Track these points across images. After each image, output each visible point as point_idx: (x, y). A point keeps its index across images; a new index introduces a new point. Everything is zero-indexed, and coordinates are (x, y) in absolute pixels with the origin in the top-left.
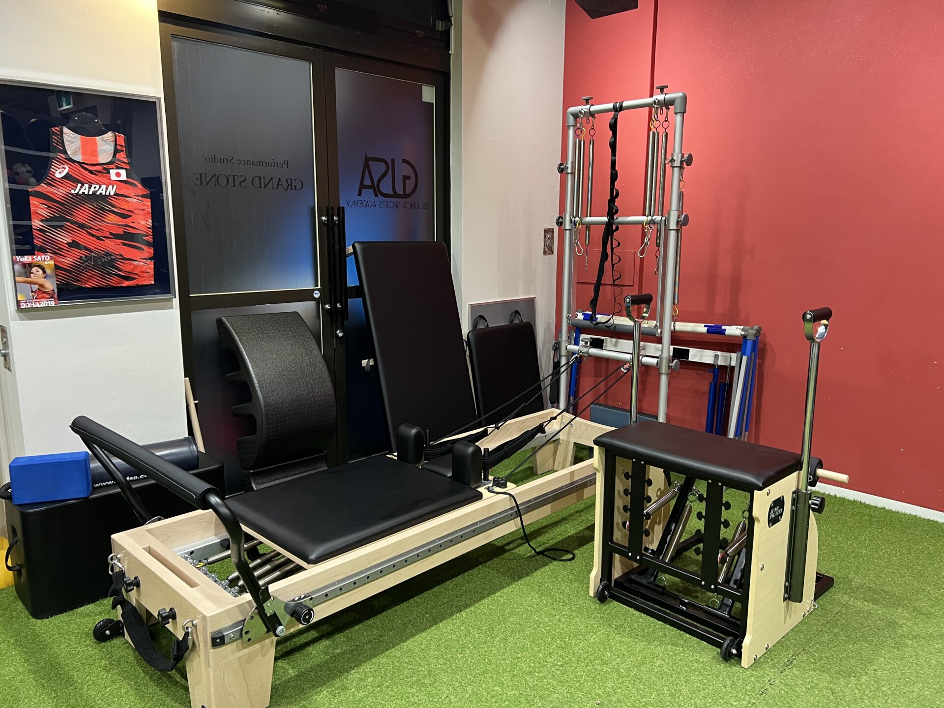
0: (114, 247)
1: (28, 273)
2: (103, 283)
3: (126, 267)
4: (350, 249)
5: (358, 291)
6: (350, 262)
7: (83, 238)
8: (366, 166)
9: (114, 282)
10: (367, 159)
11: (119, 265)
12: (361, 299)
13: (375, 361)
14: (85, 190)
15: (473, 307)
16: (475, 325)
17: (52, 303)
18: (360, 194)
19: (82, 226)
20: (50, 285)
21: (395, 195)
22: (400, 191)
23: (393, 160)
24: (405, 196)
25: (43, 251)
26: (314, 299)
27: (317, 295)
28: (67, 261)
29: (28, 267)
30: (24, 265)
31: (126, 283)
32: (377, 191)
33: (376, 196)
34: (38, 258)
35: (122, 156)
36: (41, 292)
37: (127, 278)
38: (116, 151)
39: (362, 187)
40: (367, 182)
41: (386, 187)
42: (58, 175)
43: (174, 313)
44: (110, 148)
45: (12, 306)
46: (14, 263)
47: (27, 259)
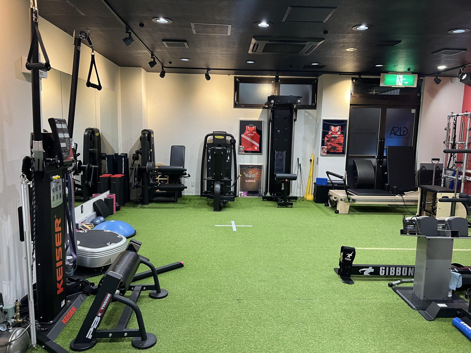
0: (336, 145)
1: (323, 149)
2: (334, 151)
3: (338, 149)
4: (385, 148)
5: (386, 157)
6: (385, 150)
7: (332, 144)
8: (393, 129)
9: (336, 151)
10: (393, 127)
11: (337, 148)
12: (386, 159)
13: (387, 173)
14: (333, 136)
15: (421, 164)
16: (421, 169)
17: (325, 154)
18: (390, 135)
19: (332, 142)
20: (326, 151)
21: (401, 135)
22: (402, 134)
23: (401, 127)
24: (403, 135)
25: (326, 146)
26: (376, 158)
27: (376, 157)
28: (329, 147)
29: (323, 148)
30: (322, 148)
31: (337, 152)
32: (395, 134)
33: (395, 135)
34: (325, 147)
35: (340, 130)
36: (324, 152)
37: (338, 151)
38: (339, 129)
39: (391, 133)
40: (393, 132)
41: (398, 133)
42: (330, 133)
43: (345, 158)
44: (338, 129)
45: (320, 154)
46: (321, 147)
47: (323, 147)
